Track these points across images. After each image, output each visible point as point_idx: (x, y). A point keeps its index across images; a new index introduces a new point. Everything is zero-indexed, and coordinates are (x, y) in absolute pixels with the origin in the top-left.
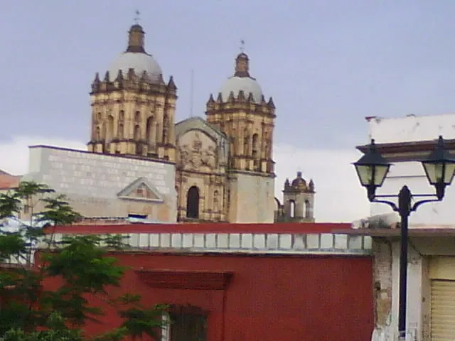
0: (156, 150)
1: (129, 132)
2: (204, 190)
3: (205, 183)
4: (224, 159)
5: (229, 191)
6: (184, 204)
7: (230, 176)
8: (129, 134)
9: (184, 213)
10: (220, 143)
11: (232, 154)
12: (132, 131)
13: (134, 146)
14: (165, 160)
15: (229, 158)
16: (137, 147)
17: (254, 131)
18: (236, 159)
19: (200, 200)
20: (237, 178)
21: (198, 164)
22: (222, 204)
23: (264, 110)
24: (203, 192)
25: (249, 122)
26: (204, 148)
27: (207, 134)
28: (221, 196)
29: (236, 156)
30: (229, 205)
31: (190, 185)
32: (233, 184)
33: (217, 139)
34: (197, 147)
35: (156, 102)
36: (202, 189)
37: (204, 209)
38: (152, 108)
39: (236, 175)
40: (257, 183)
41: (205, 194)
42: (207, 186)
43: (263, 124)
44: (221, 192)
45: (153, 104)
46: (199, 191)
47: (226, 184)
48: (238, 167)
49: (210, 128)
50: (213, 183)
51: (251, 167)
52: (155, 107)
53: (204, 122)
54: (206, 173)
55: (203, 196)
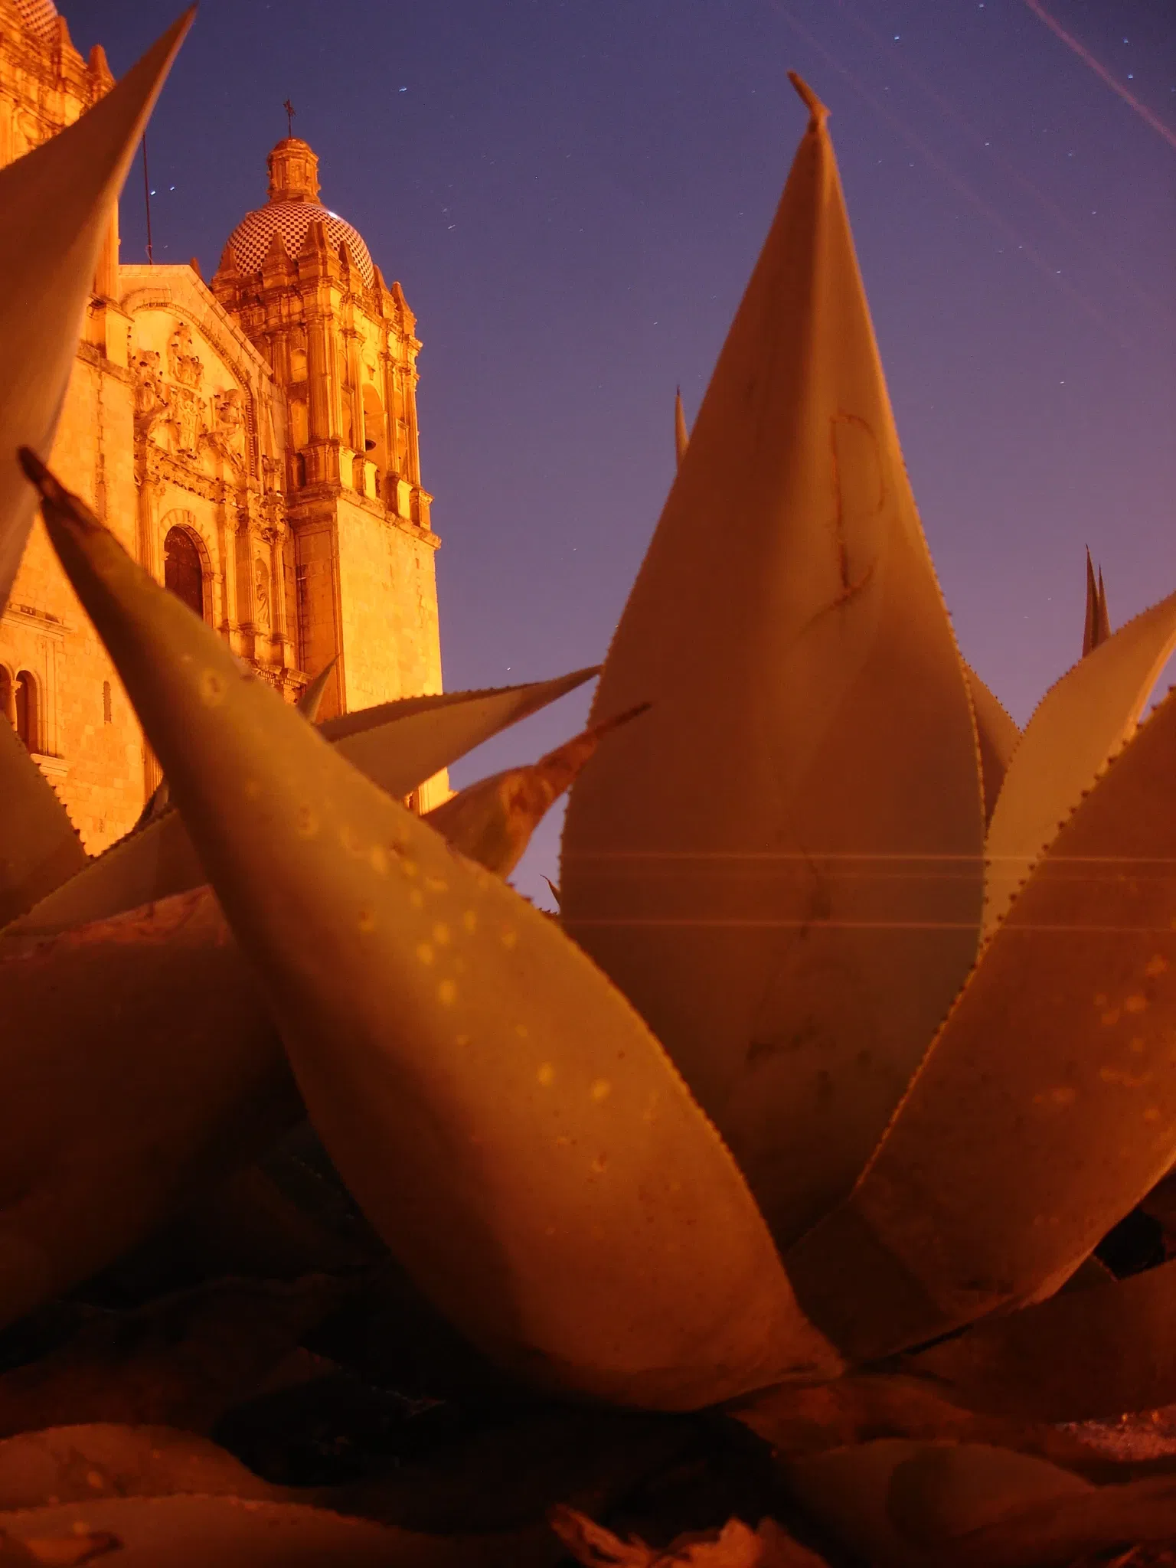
2: (219, 550)
3: (220, 520)
4: (273, 449)
5: (303, 570)
7: (306, 511)
10: (259, 390)
11: (303, 438)
15: (289, 450)
17: (364, 372)
18: (320, 449)
19: (205, 585)
20: (334, 516)
21: (189, 441)
22: (283, 611)
23: (385, 310)
24: (215, 556)
25: (350, 333)
26: (206, 392)
27: (216, 345)
28: (275, 583)
29: (314, 440)
30: (305, 621)
31: (172, 516)
32: (314, 542)
33: (248, 373)
34: (186, 378)
35: (42, 107)
36: (212, 544)
37: (225, 621)
38: (30, 125)
39: (326, 505)
40: (391, 554)
41: (223, 562)
42: (230, 536)
43: (386, 356)
44: (274, 568)
45: (36, 115)
46: (201, 548)
47: (286, 541)
48: (331, 479)
49: (223, 326)
50: (251, 524)
51: (370, 490)
52: (40, 129)
53: (202, 294)
54: (222, 484)
55: (216, 569)
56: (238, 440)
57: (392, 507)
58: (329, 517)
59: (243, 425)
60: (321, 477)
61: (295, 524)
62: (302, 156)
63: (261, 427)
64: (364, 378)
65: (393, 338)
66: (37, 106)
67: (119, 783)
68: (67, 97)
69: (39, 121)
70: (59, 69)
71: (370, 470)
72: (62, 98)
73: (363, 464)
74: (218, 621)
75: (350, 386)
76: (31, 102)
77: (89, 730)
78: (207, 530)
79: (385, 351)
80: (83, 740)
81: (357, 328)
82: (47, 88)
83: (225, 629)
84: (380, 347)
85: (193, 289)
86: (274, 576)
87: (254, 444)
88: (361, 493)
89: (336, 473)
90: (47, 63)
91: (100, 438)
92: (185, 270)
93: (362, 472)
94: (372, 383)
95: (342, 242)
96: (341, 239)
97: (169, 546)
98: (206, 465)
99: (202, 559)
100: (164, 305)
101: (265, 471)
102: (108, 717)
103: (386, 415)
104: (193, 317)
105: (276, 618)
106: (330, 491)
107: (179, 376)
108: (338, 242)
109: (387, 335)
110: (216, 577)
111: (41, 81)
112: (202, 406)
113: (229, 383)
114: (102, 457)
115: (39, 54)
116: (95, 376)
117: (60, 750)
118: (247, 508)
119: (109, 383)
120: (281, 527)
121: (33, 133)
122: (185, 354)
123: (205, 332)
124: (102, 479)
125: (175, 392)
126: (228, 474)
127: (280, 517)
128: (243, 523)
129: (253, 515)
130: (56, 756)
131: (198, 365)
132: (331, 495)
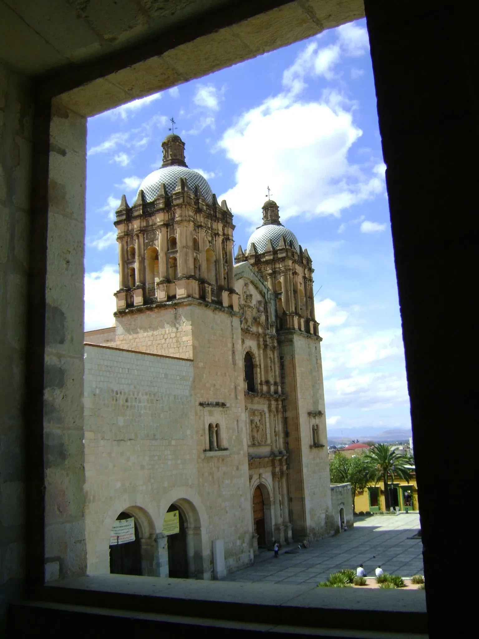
0: (220, 295)
1: (188, 265)
2: (258, 357)
3: (258, 346)
4: (273, 318)
5: (281, 358)
7: (283, 338)
8: (188, 268)
10: (268, 298)
13: (196, 285)
14: (231, 310)
15: (277, 316)
16: (200, 289)
17: (299, 284)
18: (287, 317)
19: (254, 370)
20: (293, 340)
21: (251, 321)
22: (277, 373)
24: (257, 359)
25: (295, 273)
26: (254, 303)
27: (255, 286)
28: (274, 364)
29: (286, 313)
30: (284, 376)
31: (246, 349)
32: (286, 349)
33: (264, 293)
34: (248, 301)
35: (212, 229)
36: (257, 355)
37: (261, 381)
38: (209, 236)
39: (290, 336)
40: (309, 348)
41: (260, 361)
42: (262, 352)
44: (274, 358)
45: (210, 232)
46: (253, 357)
47: (278, 349)
48: (291, 327)
49: (257, 279)
50: (268, 347)
51: (303, 328)
52: (212, 236)
53: (251, 270)
54: (258, 335)
55: (258, 363)
56: (263, 318)
57: (308, 331)
58: (291, 341)
59: (264, 312)
60: (288, 326)
61: (280, 343)
62: (274, 207)
63: (269, 311)
64: (299, 288)
65: (306, 270)
66: (211, 229)
67: (242, 452)
68: (219, 223)
69: (211, 234)
70: (216, 214)
71: (302, 321)
72: (217, 224)
73: (300, 320)
74: (259, 381)
76: (209, 228)
77: (234, 437)
78: (255, 351)
79: (304, 276)
80: (233, 441)
81: (297, 271)
82: (213, 222)
83: (261, 384)
84: (303, 275)
85: (248, 268)
86: (274, 362)
87: (267, 318)
88: (300, 330)
89: (293, 325)
90: (212, 212)
91: (233, 338)
92: (246, 263)
93: (300, 322)
94: (301, 288)
95: (290, 240)
96: (290, 239)
97: (245, 359)
98: (254, 329)
99: (253, 360)
100: (241, 278)
101: (271, 326)
102: (238, 431)
103: (305, 298)
104: (249, 279)
105: (275, 376)
106: (291, 331)
107: (246, 300)
108: (289, 240)
109: (305, 270)
110: (258, 366)
111: (211, 220)
112: (252, 309)
113: (260, 298)
114: (234, 345)
115: (210, 210)
116: (231, 317)
117: (226, 447)
118: (266, 341)
119: (234, 319)
120: (276, 345)
121: (210, 239)
122: (248, 293)
123: (252, 282)
124: (233, 352)
125: (245, 306)
126: (260, 330)
127: (275, 341)
128: (266, 346)
129: (268, 343)
130: (226, 449)
131: (251, 296)
132: (292, 333)
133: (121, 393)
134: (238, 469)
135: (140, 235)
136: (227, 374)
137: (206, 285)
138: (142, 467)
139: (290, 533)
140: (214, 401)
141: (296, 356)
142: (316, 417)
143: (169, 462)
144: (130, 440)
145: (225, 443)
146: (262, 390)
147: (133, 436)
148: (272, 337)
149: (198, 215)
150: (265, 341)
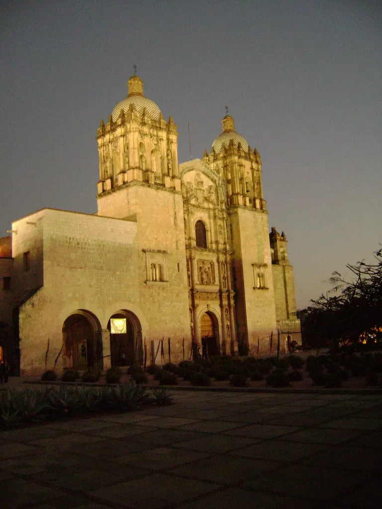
0: (163, 179)
1: (134, 160)
2: (209, 224)
3: (209, 217)
4: (223, 198)
5: (231, 226)
6: (193, 234)
7: (231, 211)
8: (135, 162)
9: (194, 243)
10: (219, 184)
11: (230, 193)
12: (137, 160)
13: (140, 173)
14: (173, 190)
15: (228, 196)
16: (144, 175)
17: (246, 173)
18: (234, 196)
21: (201, 200)
22: (226, 236)
23: (251, 157)
25: (241, 165)
26: (205, 187)
27: (207, 175)
28: (224, 230)
29: (233, 194)
30: (232, 238)
31: (197, 218)
32: (234, 218)
33: (216, 180)
34: (200, 186)
35: (157, 136)
37: (212, 241)
38: (155, 141)
39: (236, 210)
40: (254, 218)
41: (210, 227)
42: (212, 220)
43: (252, 168)
44: (224, 226)
46: (205, 224)
47: (227, 219)
48: (237, 203)
50: (217, 217)
51: (248, 204)
52: (157, 141)
53: (202, 164)
54: (209, 209)
55: (209, 229)
56: (213, 197)
57: (255, 206)
58: (236, 213)
59: (214, 193)
60: (235, 203)
61: (229, 214)
63: (219, 193)
64: (246, 175)
65: (254, 164)
67: (182, 285)
69: (157, 139)
70: (161, 126)
71: (247, 199)
72: (162, 133)
73: (245, 198)
74: (210, 241)
75: (241, 179)
76: (154, 136)
77: (174, 274)
78: (206, 220)
80: (173, 277)
81: (243, 164)
83: (211, 243)
84: (250, 167)
86: (224, 228)
87: (218, 197)
88: (245, 205)
90: (158, 125)
91: (175, 208)
92: (198, 160)
93: (245, 200)
94: (248, 176)
95: (239, 143)
97: (196, 226)
98: (205, 205)
100: (192, 170)
101: (221, 203)
102: (179, 270)
104: (200, 170)
105: (225, 238)
106: (236, 206)
107: (197, 185)
109: (252, 163)
110: (209, 231)
111: (157, 130)
112: (204, 191)
113: (211, 183)
114: (176, 213)
115: (156, 124)
116: (173, 194)
117: (167, 280)
119: (176, 195)
120: (225, 216)
121: (156, 143)
122: (199, 180)
123: (204, 173)
124: (175, 218)
125: (197, 189)
126: (211, 206)
127: (225, 214)
128: (215, 217)
129: (217, 215)
130: (167, 281)
131: (202, 182)
132: (237, 207)
133: (73, 239)
134: (178, 296)
135: (109, 144)
136: (169, 232)
137: (149, 173)
138: (91, 286)
139: (236, 349)
140: (156, 249)
141: (240, 223)
142: (261, 268)
143: (114, 285)
144: (80, 268)
145: (165, 277)
146: (212, 247)
147: (83, 266)
148: (222, 210)
149: (144, 127)
150: (215, 214)
